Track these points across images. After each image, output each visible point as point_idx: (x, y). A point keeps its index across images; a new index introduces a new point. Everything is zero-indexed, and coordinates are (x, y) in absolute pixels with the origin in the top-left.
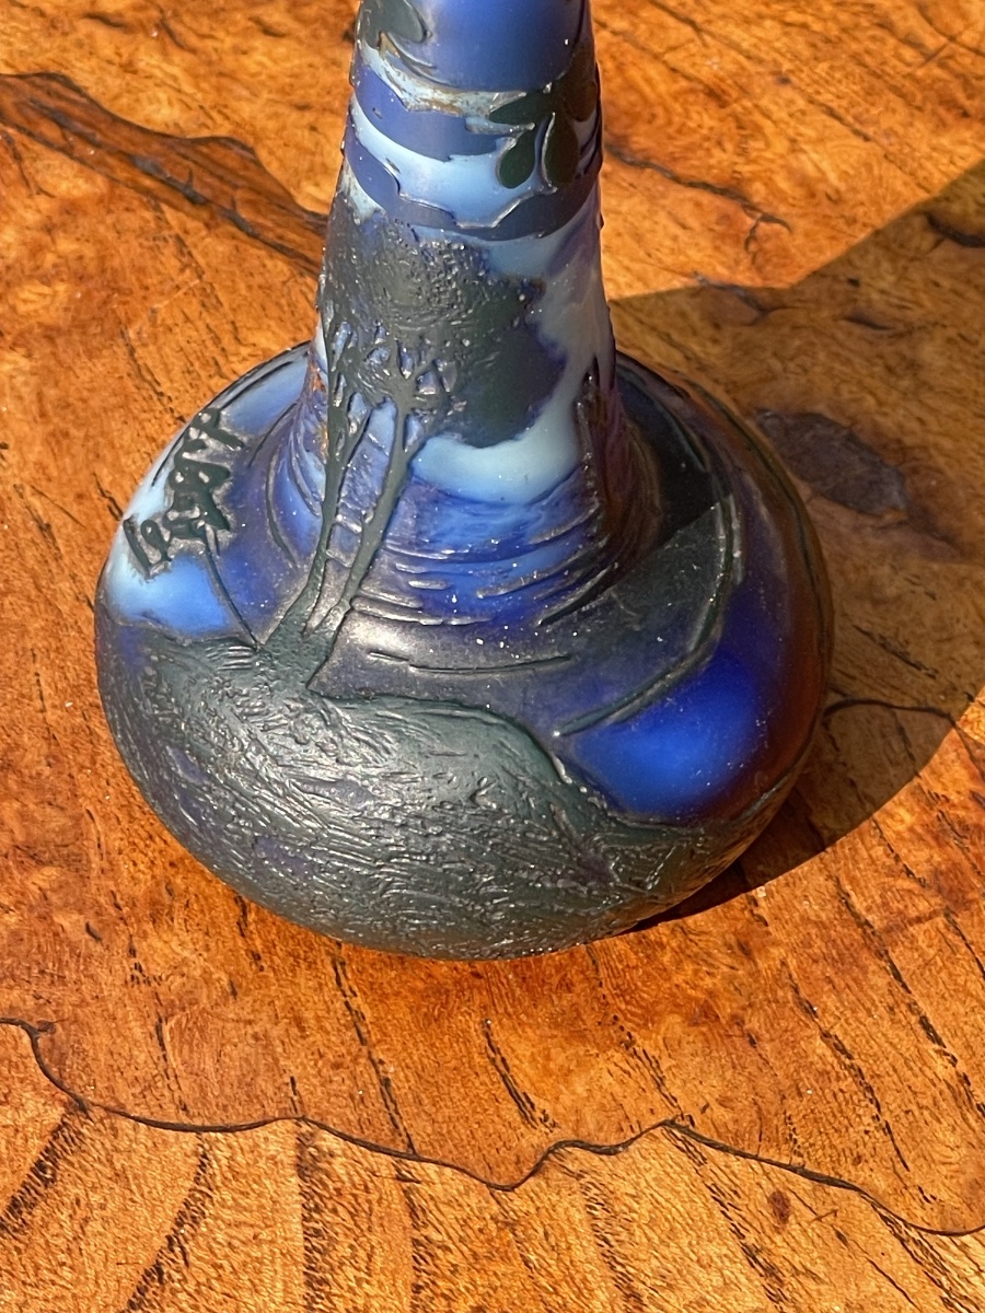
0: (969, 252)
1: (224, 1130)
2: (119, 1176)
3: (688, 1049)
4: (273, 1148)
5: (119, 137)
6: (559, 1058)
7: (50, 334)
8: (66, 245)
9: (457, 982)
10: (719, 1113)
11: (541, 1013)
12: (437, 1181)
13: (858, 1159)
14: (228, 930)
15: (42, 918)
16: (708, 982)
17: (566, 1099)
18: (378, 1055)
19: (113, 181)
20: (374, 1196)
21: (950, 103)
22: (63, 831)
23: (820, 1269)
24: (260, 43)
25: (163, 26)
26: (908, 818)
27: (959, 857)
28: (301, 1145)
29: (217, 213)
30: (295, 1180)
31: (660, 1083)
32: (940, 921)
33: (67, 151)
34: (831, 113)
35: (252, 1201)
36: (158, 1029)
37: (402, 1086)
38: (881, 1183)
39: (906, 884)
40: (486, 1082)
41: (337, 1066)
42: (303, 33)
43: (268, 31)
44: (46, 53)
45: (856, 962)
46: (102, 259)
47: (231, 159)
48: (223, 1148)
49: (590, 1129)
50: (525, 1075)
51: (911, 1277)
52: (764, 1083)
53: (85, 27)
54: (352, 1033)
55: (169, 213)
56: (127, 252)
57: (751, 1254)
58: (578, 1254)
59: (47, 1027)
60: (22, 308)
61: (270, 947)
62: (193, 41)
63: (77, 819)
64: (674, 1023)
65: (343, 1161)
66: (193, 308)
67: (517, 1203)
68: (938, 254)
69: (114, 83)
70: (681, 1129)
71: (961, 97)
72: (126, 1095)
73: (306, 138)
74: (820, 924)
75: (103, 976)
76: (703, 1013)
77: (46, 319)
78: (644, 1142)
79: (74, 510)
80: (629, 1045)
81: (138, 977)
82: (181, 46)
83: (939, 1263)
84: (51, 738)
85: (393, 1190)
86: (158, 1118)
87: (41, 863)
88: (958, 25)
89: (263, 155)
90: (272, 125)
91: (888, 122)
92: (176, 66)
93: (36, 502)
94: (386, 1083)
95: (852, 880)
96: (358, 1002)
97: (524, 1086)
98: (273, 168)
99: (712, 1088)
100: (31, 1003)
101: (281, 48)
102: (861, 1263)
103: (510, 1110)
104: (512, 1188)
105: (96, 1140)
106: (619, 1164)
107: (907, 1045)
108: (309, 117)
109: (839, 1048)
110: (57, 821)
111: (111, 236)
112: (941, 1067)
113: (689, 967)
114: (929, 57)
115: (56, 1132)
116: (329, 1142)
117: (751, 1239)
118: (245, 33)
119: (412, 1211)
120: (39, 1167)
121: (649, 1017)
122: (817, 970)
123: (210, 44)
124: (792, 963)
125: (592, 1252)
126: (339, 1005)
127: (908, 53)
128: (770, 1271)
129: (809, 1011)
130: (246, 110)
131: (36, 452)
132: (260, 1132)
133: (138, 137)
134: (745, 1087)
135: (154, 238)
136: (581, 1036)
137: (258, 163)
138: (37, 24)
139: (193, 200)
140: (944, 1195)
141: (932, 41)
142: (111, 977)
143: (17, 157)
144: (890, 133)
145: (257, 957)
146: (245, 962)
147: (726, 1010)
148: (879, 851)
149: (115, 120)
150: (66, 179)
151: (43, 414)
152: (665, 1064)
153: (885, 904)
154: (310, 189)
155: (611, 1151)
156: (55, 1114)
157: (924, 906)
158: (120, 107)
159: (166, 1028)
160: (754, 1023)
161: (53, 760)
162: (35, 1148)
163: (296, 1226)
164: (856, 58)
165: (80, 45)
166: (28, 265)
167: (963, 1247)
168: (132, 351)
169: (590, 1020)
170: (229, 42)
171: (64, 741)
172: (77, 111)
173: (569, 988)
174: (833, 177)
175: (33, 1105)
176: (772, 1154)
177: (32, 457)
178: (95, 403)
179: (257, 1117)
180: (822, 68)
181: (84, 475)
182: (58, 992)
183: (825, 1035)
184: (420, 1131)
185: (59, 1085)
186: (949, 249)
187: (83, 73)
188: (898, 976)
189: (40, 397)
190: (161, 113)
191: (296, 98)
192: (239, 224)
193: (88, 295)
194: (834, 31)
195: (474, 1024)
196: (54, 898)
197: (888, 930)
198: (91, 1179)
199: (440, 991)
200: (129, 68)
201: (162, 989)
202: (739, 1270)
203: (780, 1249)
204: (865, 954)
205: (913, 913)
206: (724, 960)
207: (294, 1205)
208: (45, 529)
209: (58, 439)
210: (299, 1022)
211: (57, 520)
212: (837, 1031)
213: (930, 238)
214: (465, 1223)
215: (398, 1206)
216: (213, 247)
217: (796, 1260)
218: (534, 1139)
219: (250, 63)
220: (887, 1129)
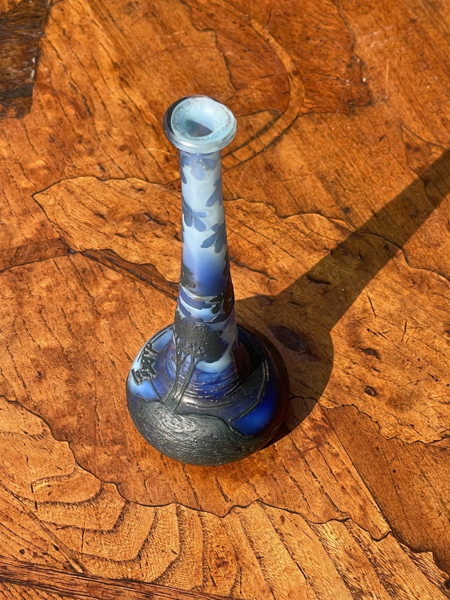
0: (317, 284)
1: (160, 506)
2: (137, 518)
3: (261, 482)
4: (171, 510)
5: (125, 265)
6: (233, 485)
7: (112, 314)
8: (114, 292)
9: (210, 469)
10: (269, 497)
11: (228, 475)
12: (207, 516)
13: (299, 507)
14: (159, 458)
15: (118, 457)
16: (265, 466)
17: (235, 495)
18: (193, 487)
19: (124, 276)
20: (194, 520)
21: (312, 247)
22: (121, 436)
23: (292, 534)
24: (155, 239)
25: (133, 236)
26: (308, 425)
27: (319, 433)
28: (177, 509)
29: (149, 283)
30: (176, 517)
31: (255, 491)
32: (316, 449)
33: (113, 269)
34: (285, 251)
35: (167, 523)
36: (144, 483)
37: (199, 494)
38: (305, 512)
39: (308, 440)
40: (217, 492)
41: (184, 490)
42: (165, 236)
43: (157, 236)
44: (107, 244)
45: (297, 460)
46: (122, 295)
47: (150, 269)
48: (160, 510)
49: (240, 502)
50: (225, 490)
51: (312, 534)
52: (278, 490)
53: (116, 237)
54: (187, 482)
55: (137, 283)
56: (128, 293)
57: (277, 530)
58: (239, 532)
59: (120, 483)
60: (105, 308)
61: (168, 462)
62: (140, 239)
63: (124, 433)
64: (258, 476)
65: (186, 512)
66: (143, 306)
67: (225, 520)
68: (310, 285)
69: (123, 251)
70: (260, 501)
71: (314, 246)
72: (138, 499)
73: (167, 263)
74: (289, 451)
75: (132, 470)
76: (264, 474)
77: (110, 311)
78: (252, 505)
79: (119, 357)
80: (248, 482)
81: (139, 471)
82: (137, 241)
83: (318, 531)
84: (117, 414)
85: (198, 519)
86: (146, 504)
87: (117, 444)
88: (313, 227)
89: (157, 267)
90: (159, 260)
91: (298, 253)
92: (137, 246)
93: (111, 356)
94: (195, 493)
95: (296, 440)
96: (188, 474)
97: (225, 493)
98: (160, 271)
99: (267, 492)
100: (116, 478)
101: (161, 240)
102: (301, 531)
103: (222, 498)
104: (223, 517)
105: (132, 510)
106: (247, 510)
107: (309, 479)
108: (167, 257)
109: (294, 481)
110: (120, 434)
111: (124, 289)
112: (317, 484)
113: (261, 463)
114: (307, 236)
115: (123, 508)
116: (183, 508)
117: (276, 527)
118: (152, 237)
119: (202, 523)
120: (120, 517)
121: (252, 475)
122: (289, 462)
123: (144, 240)
124: (283, 460)
125: (242, 531)
126: (184, 475)
127: (302, 235)
128: (281, 534)
129: (288, 472)
130: (153, 256)
131: (110, 344)
132: (168, 506)
133: (129, 264)
134: (274, 491)
135: (134, 289)
136: (237, 480)
137: (156, 270)
138: (104, 237)
139: (142, 279)
140: (318, 515)
141: (307, 232)
142: (133, 471)
143: (102, 271)
144: (298, 255)
145: (165, 464)
146: (163, 466)
147: (269, 472)
148: (302, 433)
149: (124, 260)
150: (113, 275)
151: (111, 335)
152: (256, 486)
153: (303, 446)
154: (168, 276)
155: (245, 507)
156: (123, 504)
157: (312, 446)
158: (124, 257)
159: (146, 482)
160: (275, 475)
161: (118, 419)
162: (119, 512)
163: (177, 528)
164: (290, 237)
165: (114, 242)
166: (106, 297)
167: (323, 527)
168: (130, 318)
169: (239, 476)
170: (148, 239)
171: (120, 414)
172: (115, 258)
173: (234, 469)
174: (286, 267)
175: (118, 502)
176: (280, 506)
177: (109, 345)
178: (123, 331)
179: (167, 503)
180: (283, 240)
181: (121, 349)
182: (122, 475)
183: (291, 478)
184: (203, 504)
185: (123, 497)
186: (313, 284)
187: (116, 249)
188: (307, 463)
189: (110, 330)
190: (134, 258)
191: (164, 253)
192: (153, 285)
193: (119, 304)
194: (285, 230)
195: (214, 478)
196: (120, 452)
197: (304, 452)
198: (131, 519)
199: (206, 471)
200: (126, 247)
201: (145, 473)
202: (274, 534)
203: (283, 529)
204: (299, 458)
205: (309, 447)
206: (268, 460)
207: (176, 523)
208: (113, 363)
209: (115, 340)
210: (175, 480)
211: (116, 360)
212: (294, 477)
213: (309, 281)
214: (214, 526)
215: (199, 523)
216: (147, 291)
217: (287, 532)
218: (228, 505)
219: (153, 244)
220: (305, 499)
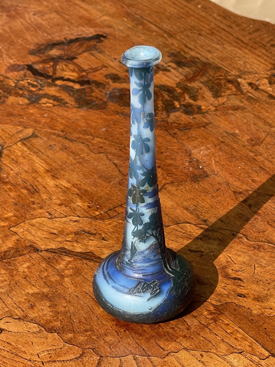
0: (196, 253)
1: (123, 357)
2: (109, 363)
3: (184, 341)
4: (130, 358)
5: (74, 253)
6: (166, 344)
7: (71, 275)
8: (70, 266)
9: (150, 337)
10: (190, 347)
11: (162, 339)
12: (153, 358)
13: (211, 349)
14: (117, 336)
15: (90, 337)
16: (184, 333)
17: (169, 348)
18: (141, 346)
19: (75, 258)
20: (146, 361)
21: (188, 238)
22: (90, 328)
23: (209, 361)
24: (90, 241)
25: (76, 241)
26: (206, 313)
27: (214, 316)
28: (134, 357)
29: (90, 260)
30: (134, 361)
31: (181, 345)
32: (214, 323)
33: (67, 256)
34: (172, 240)
35: (129, 364)
36: (110, 347)
37: (146, 349)
38: (215, 351)
39: (208, 320)
40: (157, 347)
41: (136, 348)
42: (96, 240)
43: (91, 240)
44: (61, 245)
45: (204, 329)
46: (76, 267)
47: (90, 254)
48: (123, 359)
49: (173, 350)
50: (162, 346)
51: (222, 361)
52: (195, 343)
53: (65, 242)
54: (137, 344)
55: (83, 261)
56: (79, 266)
57: (199, 361)
58: (176, 364)
59: (94, 349)
60: (66, 273)
61: (123, 337)
62: (81, 242)
63: (91, 326)
64: (181, 338)
65: (140, 358)
66: (90, 270)
67: (165, 359)
68: (192, 254)
69: (71, 248)
70: (185, 349)
71: (189, 237)
72: (108, 355)
73: (100, 251)
74: (198, 325)
75: (100, 342)
76: (185, 337)
77: (70, 274)
78: (181, 351)
79: (80, 294)
80: (176, 341)
81: (105, 342)
82: (80, 243)
83: (225, 359)
84: (85, 318)
85: (148, 361)
86: (113, 356)
87: (88, 332)
88: (186, 229)
89: (95, 253)
90: (95, 250)
91: (180, 241)
92: (80, 245)
93: (75, 293)
94: (143, 349)
95: (201, 320)
96: (137, 341)
97: (162, 347)
98: (97, 254)
99: (188, 344)
100: (91, 346)
101: (94, 241)
102: (215, 360)
103: (162, 350)
104: (164, 358)
105: (105, 360)
106: (178, 353)
107: (213, 336)
108: (100, 248)
109: (204, 338)
110: (89, 327)
111: (76, 264)
112: (219, 338)
113: (181, 332)
114: (184, 233)
115: (99, 360)
116: (137, 356)
117: (199, 359)
118: (88, 240)
119: (151, 362)
120: (98, 364)
121: (177, 338)
122: (199, 330)
123: (83, 242)
124: (195, 330)
125: (177, 363)
126: (134, 341)
127: (181, 233)
128: (202, 362)
129: (199, 334)
130: (91, 249)
131: (73, 288)
132: (128, 356)
133: (76, 253)
134: (193, 344)
135: (83, 264)
136: (169, 341)
137: (94, 254)
138: (58, 243)
139: (86, 259)
140: (223, 352)
141: (184, 232)
142: (102, 342)
143: (60, 257)
144: (181, 242)
145: (121, 338)
146: (120, 339)
147: (188, 336)
148: (203, 317)
149: (73, 252)
150: (68, 259)
151: (73, 284)
152: (181, 342)
153: (206, 322)
154: (102, 256)
155: (177, 352)
156: (99, 358)
157: (211, 322)
158: (73, 250)
159: (111, 347)
160: (192, 337)
161: (86, 320)
162: (97, 362)
163: (136, 365)
164: (174, 234)
165: (65, 244)
166: (66, 268)
167: (228, 357)
168: (83, 276)
169: (169, 339)
170: (86, 242)
171: (87, 318)
172: (67, 251)
173: (165, 336)
174: (174, 247)
175: (95, 357)
176: (199, 350)
177: (73, 289)
178: (80, 282)
179: (127, 355)
180: (169, 236)
181: (81, 290)
182: (95, 345)
183: (202, 337)
184: (150, 353)
185: (98, 355)
186: (193, 253)
187: (67, 247)
188: (210, 329)
189: (72, 282)
190: (79, 250)
191: (98, 246)
192: (94, 261)
193: (75, 271)
194: (170, 232)
195: (154, 341)
196: (91, 335)
197: (207, 325)
198: (106, 364)
199: (148, 338)
200: (73, 246)
201: (109, 343)
202: (198, 362)
203: (203, 360)
204: (205, 328)
205: (210, 323)
206: (186, 331)
207: (135, 364)
208: (77, 296)
209: (76, 286)
210: (129, 344)
211: (78, 295)
212: (204, 336)
213: (190, 252)
214: (159, 362)
215: (149, 361)
216: (91, 264)
217: (206, 361)
218: (166, 352)
219: (90, 244)
220: (214, 345)
